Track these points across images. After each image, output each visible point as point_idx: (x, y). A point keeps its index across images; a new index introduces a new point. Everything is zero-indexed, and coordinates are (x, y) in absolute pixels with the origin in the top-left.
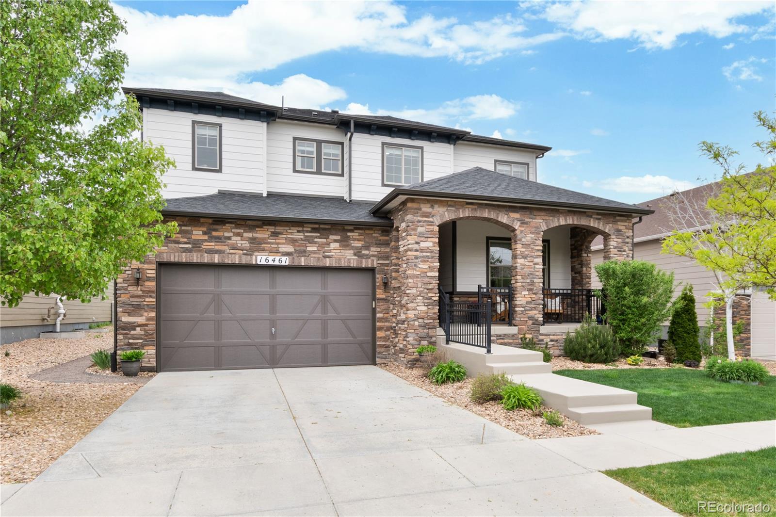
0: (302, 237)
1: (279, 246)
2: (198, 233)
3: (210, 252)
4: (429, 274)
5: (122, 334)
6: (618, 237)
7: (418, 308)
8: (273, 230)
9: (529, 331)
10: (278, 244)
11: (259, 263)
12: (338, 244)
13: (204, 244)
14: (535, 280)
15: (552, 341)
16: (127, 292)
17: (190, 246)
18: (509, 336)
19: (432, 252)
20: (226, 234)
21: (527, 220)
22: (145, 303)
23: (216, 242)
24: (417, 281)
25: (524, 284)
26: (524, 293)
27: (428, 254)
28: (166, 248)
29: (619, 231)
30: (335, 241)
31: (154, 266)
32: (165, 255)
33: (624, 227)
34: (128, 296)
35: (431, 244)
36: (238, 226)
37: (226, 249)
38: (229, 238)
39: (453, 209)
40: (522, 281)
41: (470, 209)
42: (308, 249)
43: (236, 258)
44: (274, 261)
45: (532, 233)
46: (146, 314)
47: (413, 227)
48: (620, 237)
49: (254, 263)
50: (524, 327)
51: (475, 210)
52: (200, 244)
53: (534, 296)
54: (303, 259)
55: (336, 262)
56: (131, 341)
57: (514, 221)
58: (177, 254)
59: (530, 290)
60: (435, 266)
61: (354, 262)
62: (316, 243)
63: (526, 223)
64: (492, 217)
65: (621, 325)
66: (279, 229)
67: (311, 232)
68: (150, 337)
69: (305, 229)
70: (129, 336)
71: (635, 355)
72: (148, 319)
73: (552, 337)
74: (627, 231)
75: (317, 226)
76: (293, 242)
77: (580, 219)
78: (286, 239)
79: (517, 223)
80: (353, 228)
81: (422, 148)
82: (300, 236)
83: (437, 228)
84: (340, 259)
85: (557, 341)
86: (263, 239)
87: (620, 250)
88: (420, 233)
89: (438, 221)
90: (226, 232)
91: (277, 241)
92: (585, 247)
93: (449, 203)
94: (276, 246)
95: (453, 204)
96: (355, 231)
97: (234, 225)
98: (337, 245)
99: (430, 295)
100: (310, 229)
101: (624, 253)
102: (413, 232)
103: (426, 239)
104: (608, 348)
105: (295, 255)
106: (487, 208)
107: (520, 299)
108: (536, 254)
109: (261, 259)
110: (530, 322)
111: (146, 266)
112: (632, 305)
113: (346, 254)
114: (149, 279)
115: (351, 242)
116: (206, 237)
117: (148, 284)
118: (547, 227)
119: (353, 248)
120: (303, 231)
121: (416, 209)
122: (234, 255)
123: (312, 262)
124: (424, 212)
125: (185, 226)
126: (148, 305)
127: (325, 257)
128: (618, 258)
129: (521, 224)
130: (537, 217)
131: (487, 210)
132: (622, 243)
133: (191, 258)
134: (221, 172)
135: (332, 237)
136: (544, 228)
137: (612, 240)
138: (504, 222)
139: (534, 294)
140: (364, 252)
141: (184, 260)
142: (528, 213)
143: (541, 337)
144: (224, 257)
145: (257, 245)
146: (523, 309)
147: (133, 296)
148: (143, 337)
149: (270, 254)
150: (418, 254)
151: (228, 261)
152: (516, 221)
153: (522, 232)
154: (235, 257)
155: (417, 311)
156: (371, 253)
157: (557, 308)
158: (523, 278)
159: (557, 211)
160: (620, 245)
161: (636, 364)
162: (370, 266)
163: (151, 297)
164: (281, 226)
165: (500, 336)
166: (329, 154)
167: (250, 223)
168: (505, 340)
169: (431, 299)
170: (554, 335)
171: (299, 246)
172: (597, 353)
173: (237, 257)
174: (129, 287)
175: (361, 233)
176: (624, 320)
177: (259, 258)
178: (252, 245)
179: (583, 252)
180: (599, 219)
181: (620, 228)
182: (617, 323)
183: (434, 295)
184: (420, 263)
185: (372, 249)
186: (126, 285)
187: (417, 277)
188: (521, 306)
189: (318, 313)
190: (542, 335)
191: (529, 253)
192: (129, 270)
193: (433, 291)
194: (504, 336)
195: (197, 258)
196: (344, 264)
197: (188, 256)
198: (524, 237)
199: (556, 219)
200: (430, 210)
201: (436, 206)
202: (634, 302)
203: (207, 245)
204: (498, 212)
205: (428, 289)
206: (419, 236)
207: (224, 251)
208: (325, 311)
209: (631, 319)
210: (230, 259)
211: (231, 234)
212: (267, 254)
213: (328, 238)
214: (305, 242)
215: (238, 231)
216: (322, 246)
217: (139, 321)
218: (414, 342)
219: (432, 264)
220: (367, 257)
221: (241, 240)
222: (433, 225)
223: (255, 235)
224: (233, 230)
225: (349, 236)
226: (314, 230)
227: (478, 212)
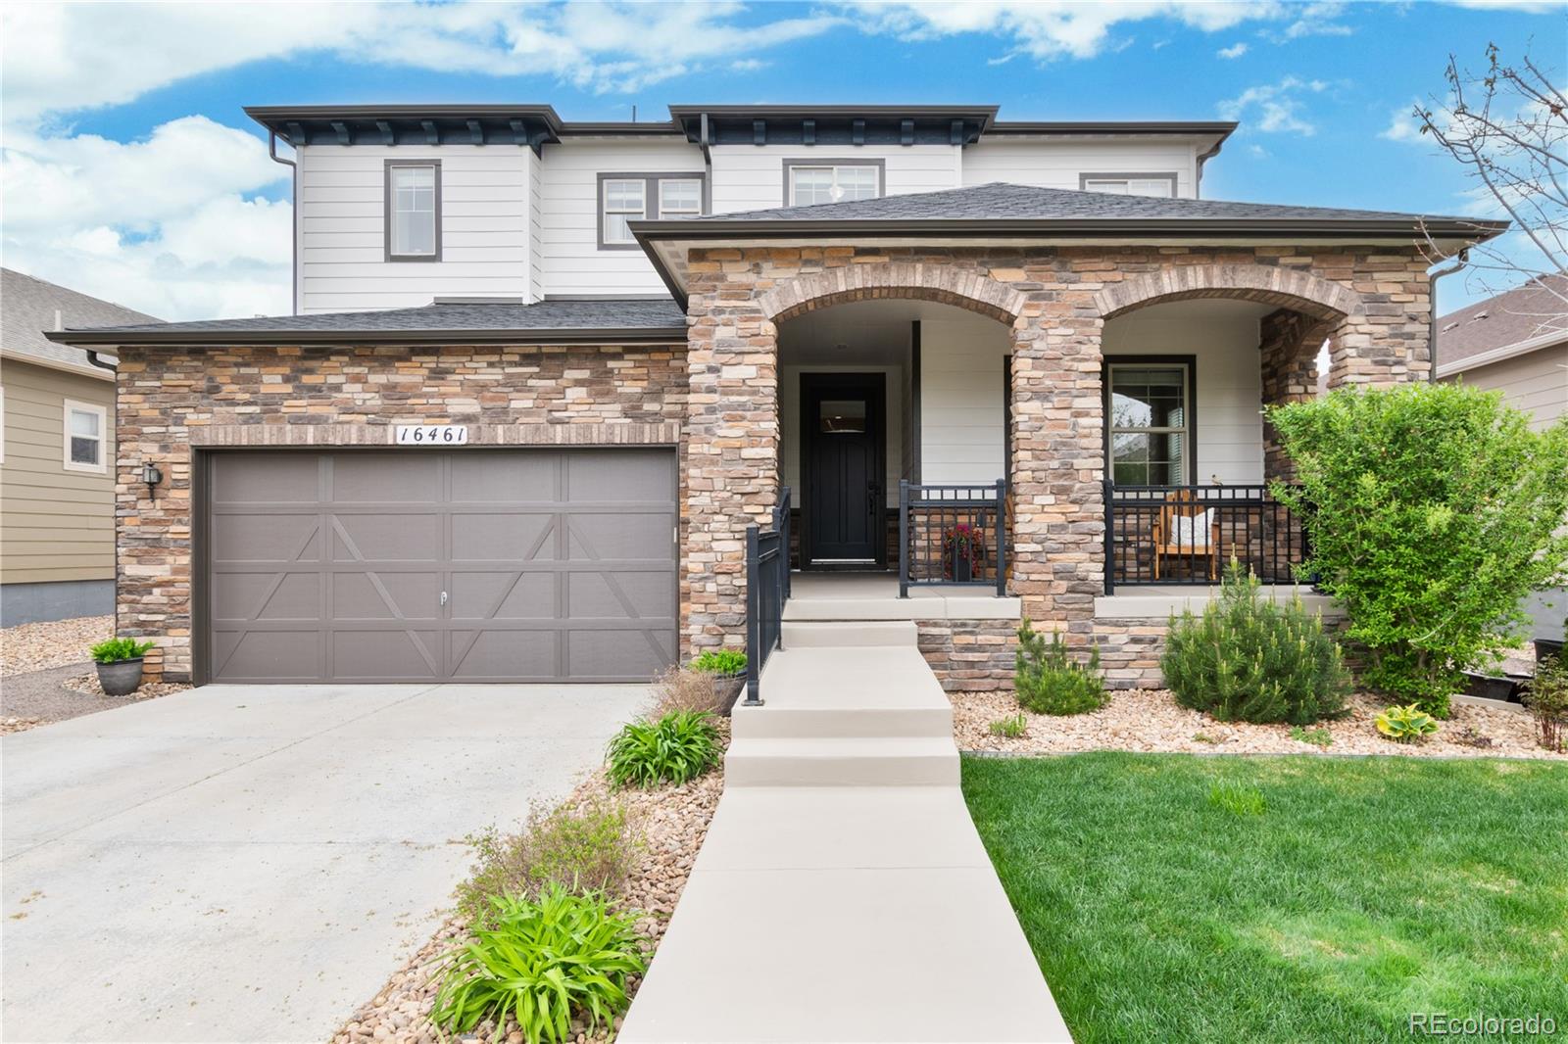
0: (500, 377)
1: (446, 401)
2: (272, 381)
3: (298, 420)
4: (747, 453)
5: (126, 602)
6: (1372, 320)
7: (714, 544)
8: (433, 365)
9: (1059, 610)
10: (443, 395)
11: (400, 441)
12: (584, 389)
13: (286, 403)
14: (1078, 463)
15: (1135, 640)
16: (134, 512)
17: (256, 409)
18: (992, 626)
19: (754, 392)
20: (332, 380)
21: (1048, 286)
22: (169, 536)
23: (311, 398)
24: (711, 472)
25: (1042, 474)
26: (1039, 500)
27: (744, 399)
28: (209, 415)
29: (1375, 299)
30: (579, 383)
31: (187, 456)
32: (207, 430)
33: (1400, 288)
34: (137, 521)
35: (752, 371)
36: (356, 359)
37: (332, 412)
38: (337, 388)
39: (818, 270)
40: (1034, 464)
41: (868, 268)
42: (514, 404)
43: (352, 435)
44: (434, 436)
45: (1064, 323)
46: (170, 559)
47: (699, 327)
48: (1384, 320)
49: (390, 442)
50: (1040, 598)
51: (885, 267)
52: (277, 404)
53: (1076, 508)
54: (500, 429)
55: (578, 434)
56: (143, 617)
57: (1006, 291)
58: (230, 429)
59: (1059, 491)
60: (767, 430)
61: (622, 432)
62: (531, 389)
63: (1048, 297)
64: (936, 284)
65: (1365, 602)
66: (447, 362)
67: (521, 365)
68: (178, 608)
69: (505, 358)
70: (139, 606)
71: (1404, 703)
72: (176, 571)
73: (1136, 631)
74: (1411, 297)
75: (531, 348)
76: (481, 388)
77: (1234, 270)
78: (462, 384)
79: (1017, 296)
80: (620, 350)
81: (880, 163)
82: (495, 375)
83: (770, 329)
84: (588, 426)
85: (1154, 641)
86: (411, 388)
87: (1384, 360)
88: (720, 343)
89: (771, 306)
90: (333, 373)
91: (443, 389)
92: (1296, 367)
93: (805, 255)
94: (440, 401)
95: (816, 256)
96: (626, 357)
97: (346, 359)
98: (580, 393)
99: (748, 509)
100: (517, 358)
101: (1396, 369)
102: (701, 342)
103: (739, 358)
104: (1299, 677)
105: (484, 420)
106: (918, 261)
107: (1028, 517)
108: (1079, 384)
109: (404, 432)
110: (1063, 586)
111: (171, 457)
112: (1396, 534)
113: (604, 415)
114: (177, 485)
115: (617, 383)
116: (288, 388)
117: (174, 494)
118: (1118, 301)
119: (619, 398)
120: (501, 362)
121: (709, 278)
122: (346, 426)
123: (522, 436)
124: (732, 286)
125: (247, 365)
126: (175, 540)
127: (553, 422)
128: (1376, 386)
129: (1031, 298)
130: (1084, 276)
131: (919, 267)
132: (1391, 336)
133: (259, 436)
134: (441, 261)
135: (570, 374)
136: (1108, 304)
137: (1350, 329)
138: (976, 296)
139: (1073, 502)
140: (649, 407)
141: (244, 442)
142: (1054, 266)
143: (1098, 631)
144: (326, 431)
145: (397, 401)
146: (1039, 548)
147: (146, 522)
148: (165, 608)
149: (427, 421)
150: (715, 398)
151: (335, 440)
152: (1013, 292)
153: (1032, 321)
154: (349, 430)
155: (712, 555)
156: (666, 408)
157: (1200, 542)
158: (1036, 458)
159: (1153, 253)
160: (1382, 344)
161: (1407, 738)
162: (662, 440)
163: (180, 522)
164: (450, 352)
165: (964, 625)
166: (674, 203)
167: (382, 350)
168: (979, 637)
169: (752, 520)
170: (1143, 624)
171: (492, 399)
172: (1255, 693)
173: (354, 429)
174: (140, 501)
175: (640, 361)
176: (1369, 583)
177: (400, 430)
178: (386, 402)
179: (1292, 381)
180: (1306, 268)
181: (1383, 289)
182: (1347, 593)
183: (760, 509)
184: (721, 423)
185: (668, 398)
186: (134, 498)
187: (712, 461)
188: (1032, 537)
189: (545, 558)
190: (1102, 622)
191: (1059, 384)
192: (138, 467)
193: (759, 499)
194: (977, 626)
195: (271, 435)
196: (598, 437)
197: (252, 430)
198: (1041, 338)
199: (1148, 278)
200: (750, 278)
201: (767, 267)
202: (1406, 525)
203: (291, 407)
204: (955, 269)
205: (743, 494)
206: (718, 352)
207: (328, 418)
208: (563, 550)
209: (1395, 581)
210: (339, 435)
211: (341, 379)
212: (421, 421)
213: (561, 377)
214: (506, 390)
215: (357, 370)
216: (545, 396)
217: (158, 574)
218: (704, 638)
219: (755, 427)
220: (657, 418)
221: (364, 391)
222: (759, 319)
223: (395, 378)
224: (346, 370)
225: (612, 369)
226: (528, 359)
227: (894, 274)
